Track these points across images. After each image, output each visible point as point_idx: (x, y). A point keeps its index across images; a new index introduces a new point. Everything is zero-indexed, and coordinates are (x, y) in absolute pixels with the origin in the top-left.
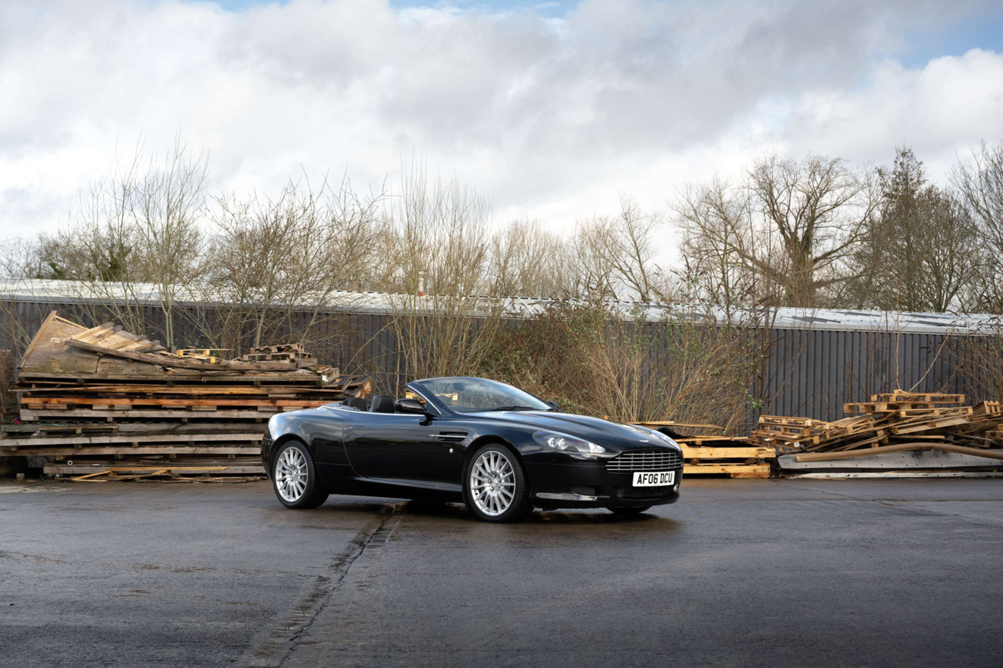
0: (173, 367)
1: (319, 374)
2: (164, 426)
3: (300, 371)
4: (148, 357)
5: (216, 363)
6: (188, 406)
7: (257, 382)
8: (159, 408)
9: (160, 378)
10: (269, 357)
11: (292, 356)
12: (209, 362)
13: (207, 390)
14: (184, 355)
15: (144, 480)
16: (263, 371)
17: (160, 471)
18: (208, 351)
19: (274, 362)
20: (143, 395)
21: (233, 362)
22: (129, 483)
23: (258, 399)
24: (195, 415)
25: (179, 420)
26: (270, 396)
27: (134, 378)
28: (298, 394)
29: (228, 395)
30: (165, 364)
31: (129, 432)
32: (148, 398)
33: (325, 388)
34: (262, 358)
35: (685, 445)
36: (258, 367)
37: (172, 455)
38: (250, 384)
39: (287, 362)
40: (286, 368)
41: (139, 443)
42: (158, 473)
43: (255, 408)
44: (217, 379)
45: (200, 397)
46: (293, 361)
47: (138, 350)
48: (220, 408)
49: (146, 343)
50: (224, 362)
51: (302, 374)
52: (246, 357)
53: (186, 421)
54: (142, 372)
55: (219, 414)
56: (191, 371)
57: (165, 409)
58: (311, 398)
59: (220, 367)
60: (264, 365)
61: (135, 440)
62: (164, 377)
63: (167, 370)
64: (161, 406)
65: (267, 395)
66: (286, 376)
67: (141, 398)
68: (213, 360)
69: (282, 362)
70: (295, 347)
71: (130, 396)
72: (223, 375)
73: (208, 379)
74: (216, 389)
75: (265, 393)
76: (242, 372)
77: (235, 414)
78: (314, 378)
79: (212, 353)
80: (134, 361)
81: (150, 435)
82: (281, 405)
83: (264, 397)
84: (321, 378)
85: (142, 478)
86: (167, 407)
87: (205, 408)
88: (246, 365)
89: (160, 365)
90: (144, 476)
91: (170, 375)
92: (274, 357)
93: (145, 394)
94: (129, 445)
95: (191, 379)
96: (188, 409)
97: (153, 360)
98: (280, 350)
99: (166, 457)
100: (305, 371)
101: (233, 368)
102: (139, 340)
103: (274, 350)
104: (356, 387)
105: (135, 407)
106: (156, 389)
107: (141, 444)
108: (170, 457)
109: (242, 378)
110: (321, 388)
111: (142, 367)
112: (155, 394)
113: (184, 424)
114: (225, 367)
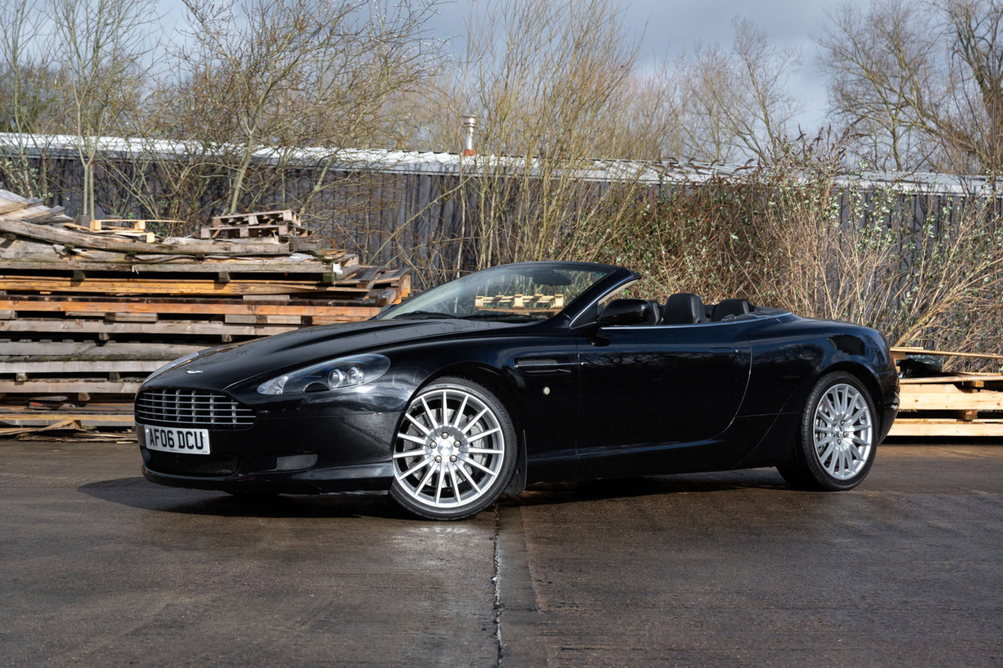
0: (84, 248)
1: (328, 262)
2: (70, 347)
3: (297, 257)
4: (42, 231)
5: (155, 243)
6: (109, 314)
7: (224, 273)
8: (60, 315)
9: (61, 267)
10: (244, 232)
11: (283, 230)
12: (145, 241)
13: (140, 287)
14: (103, 229)
15: (34, 438)
16: (235, 256)
17: (61, 421)
18: (142, 224)
19: (252, 240)
20: (34, 295)
21: (184, 242)
22: (9, 442)
23: (226, 303)
24: (121, 328)
25: (94, 337)
26: (245, 298)
27: (18, 266)
28: (292, 295)
29: (175, 296)
30: (70, 243)
31: (12, 356)
32: (42, 300)
33: (337, 286)
34: (234, 234)
35: (953, 387)
36: (226, 249)
37: (83, 394)
38: (213, 277)
39: (274, 241)
40: (273, 250)
41: (27, 374)
42: (58, 426)
43: (221, 318)
44: (157, 268)
45: (128, 298)
46: (283, 240)
47: (24, 220)
48: (162, 317)
49: (42, 210)
50: (168, 241)
51: (299, 262)
52: (205, 232)
53: (106, 338)
54: (32, 256)
55: (161, 328)
56: (114, 254)
57: (72, 318)
58: (315, 301)
59: (163, 247)
60: (236, 246)
61: (21, 369)
62: (69, 263)
63: (75, 254)
64: (64, 313)
65: (241, 297)
66: (272, 265)
67: (30, 299)
68: (151, 237)
69: (266, 240)
70: (287, 215)
71: (13, 294)
72: (167, 262)
73: (141, 268)
74: (156, 285)
75: (238, 292)
76: (199, 257)
77: (188, 328)
78: (317, 267)
79: (149, 228)
80: (21, 237)
81: (46, 361)
82: (262, 313)
83: (236, 299)
84: (332, 268)
85: (32, 434)
86: (74, 314)
87: (135, 316)
88: (205, 247)
89: (62, 244)
90: (34, 430)
91: (78, 262)
92: (253, 233)
93: (37, 292)
94: (12, 377)
95: (114, 267)
96: (108, 319)
97: (50, 236)
98: (261, 220)
99: (73, 398)
100: (305, 257)
101: (185, 249)
102: (30, 205)
103: (252, 219)
104: (388, 285)
105: (21, 314)
106: (55, 284)
107: (32, 376)
108: (80, 398)
109: (198, 268)
110: (331, 285)
111: (32, 247)
112: (54, 293)
113: (101, 343)
114: (170, 247)
